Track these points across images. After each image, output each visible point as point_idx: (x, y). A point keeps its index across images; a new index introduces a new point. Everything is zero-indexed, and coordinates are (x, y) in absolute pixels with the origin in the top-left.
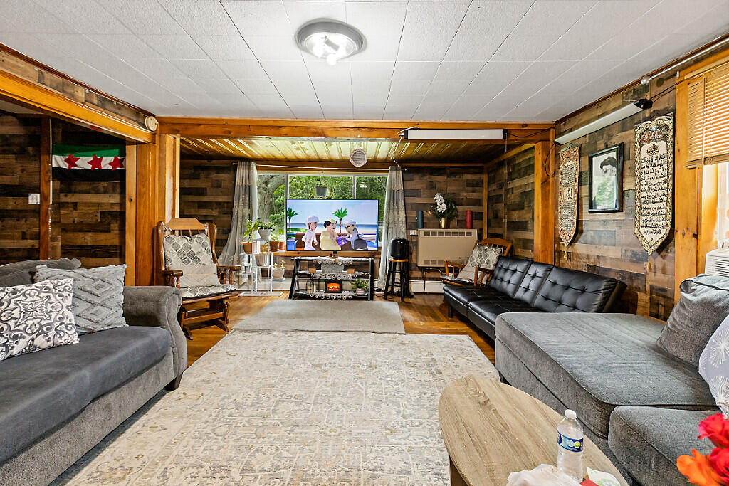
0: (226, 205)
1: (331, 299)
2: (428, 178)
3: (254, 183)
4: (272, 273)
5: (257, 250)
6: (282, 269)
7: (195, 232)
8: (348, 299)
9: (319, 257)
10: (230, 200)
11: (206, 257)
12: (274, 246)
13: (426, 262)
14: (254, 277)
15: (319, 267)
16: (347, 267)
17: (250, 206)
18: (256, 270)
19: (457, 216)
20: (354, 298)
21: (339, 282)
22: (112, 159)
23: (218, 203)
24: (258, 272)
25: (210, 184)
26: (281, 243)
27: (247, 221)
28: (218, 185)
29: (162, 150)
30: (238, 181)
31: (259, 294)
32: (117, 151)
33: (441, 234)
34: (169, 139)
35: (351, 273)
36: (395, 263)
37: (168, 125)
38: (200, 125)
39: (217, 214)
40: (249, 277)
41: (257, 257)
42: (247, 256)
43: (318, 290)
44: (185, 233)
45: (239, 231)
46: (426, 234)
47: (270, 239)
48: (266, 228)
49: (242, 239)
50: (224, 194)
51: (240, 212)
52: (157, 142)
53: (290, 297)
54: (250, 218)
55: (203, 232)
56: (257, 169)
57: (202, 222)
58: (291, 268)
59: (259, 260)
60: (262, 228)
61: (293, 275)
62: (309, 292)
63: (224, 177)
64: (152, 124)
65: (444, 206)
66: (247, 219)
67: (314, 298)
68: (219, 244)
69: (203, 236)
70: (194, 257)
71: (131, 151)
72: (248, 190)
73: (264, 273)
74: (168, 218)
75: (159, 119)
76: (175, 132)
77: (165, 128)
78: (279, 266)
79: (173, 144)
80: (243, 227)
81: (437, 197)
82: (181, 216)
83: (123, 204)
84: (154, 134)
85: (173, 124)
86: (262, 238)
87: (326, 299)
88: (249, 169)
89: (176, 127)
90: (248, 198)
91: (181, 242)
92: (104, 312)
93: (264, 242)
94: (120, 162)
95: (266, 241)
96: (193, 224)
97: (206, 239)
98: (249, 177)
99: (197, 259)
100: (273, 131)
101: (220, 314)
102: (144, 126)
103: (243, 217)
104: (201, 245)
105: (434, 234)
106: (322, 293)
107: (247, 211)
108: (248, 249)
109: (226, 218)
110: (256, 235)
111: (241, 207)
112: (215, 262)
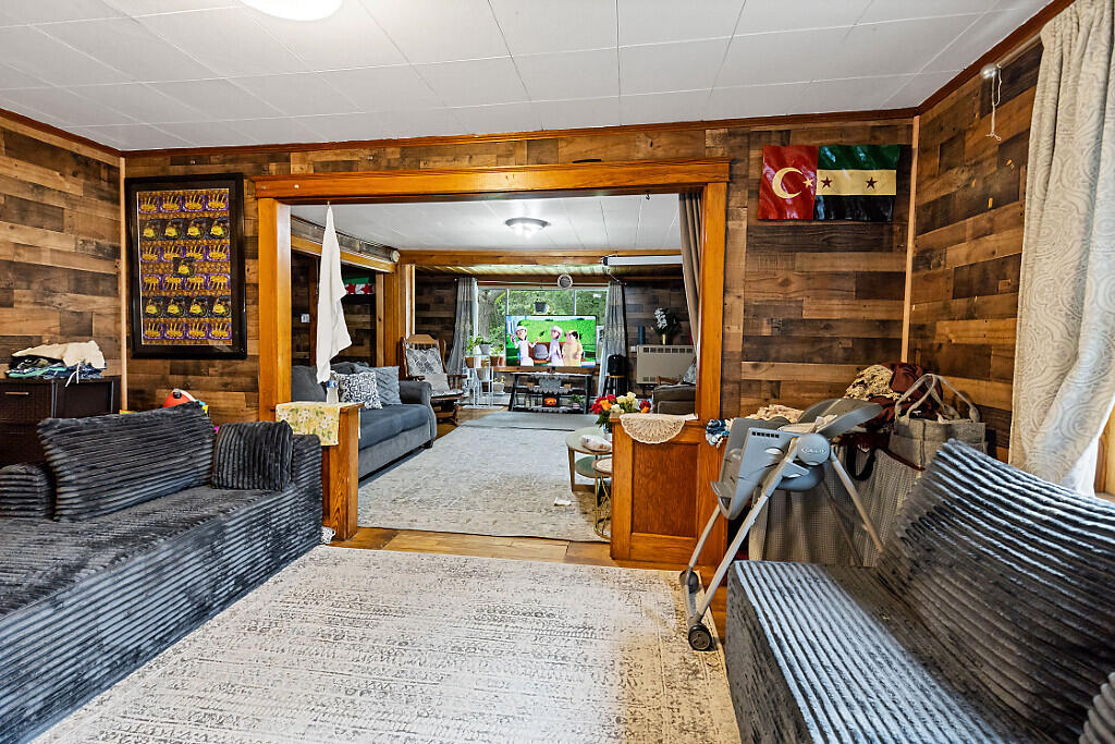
0: (448, 321)
1: (548, 412)
2: (651, 292)
3: (475, 299)
4: (492, 387)
5: (478, 365)
6: (502, 383)
7: (428, 347)
8: (564, 412)
9: (537, 373)
10: (453, 316)
11: (438, 368)
12: (494, 361)
13: (645, 379)
14: (476, 392)
15: (536, 382)
16: (564, 383)
17: (471, 322)
18: (477, 385)
19: (681, 332)
20: (569, 412)
21: (558, 396)
22: (363, 286)
23: (441, 319)
24: (480, 386)
25: (433, 300)
26: (501, 359)
27: (469, 336)
28: (440, 301)
29: (403, 278)
30: (460, 298)
31: (481, 407)
32: (367, 279)
33: (661, 350)
34: (408, 267)
35: (567, 388)
36: (612, 379)
37: (408, 256)
38: (432, 256)
40: (471, 391)
41: (478, 371)
42: (468, 370)
43: (536, 404)
44: (421, 347)
45: (461, 346)
46: (646, 350)
47: (490, 354)
48: (486, 343)
49: (464, 354)
50: (446, 309)
51: (462, 329)
52: (399, 271)
53: (509, 410)
54: (471, 333)
55: (434, 346)
56: (478, 284)
57: (434, 338)
58: (510, 384)
59: (480, 374)
60: (482, 343)
61: (511, 390)
62: (528, 406)
63: (446, 292)
64: (396, 256)
65: (665, 321)
67: (532, 411)
68: (446, 358)
69: (435, 350)
70: (428, 366)
71: (380, 279)
72: (469, 306)
73: (485, 387)
74: (408, 335)
75: (400, 252)
76: (411, 262)
77: (404, 259)
78: (499, 380)
79: (410, 270)
80: (465, 342)
81: (658, 312)
82: (416, 333)
83: (373, 323)
84: (397, 265)
85: (413, 256)
86: (483, 353)
87: (543, 412)
88: (470, 285)
89: (415, 258)
90: (469, 314)
91: (419, 354)
92: (391, 394)
93: (484, 357)
94: (370, 288)
95: (486, 356)
96: (426, 339)
97: (437, 352)
98: (471, 293)
99: (431, 369)
100: (492, 260)
101: (451, 414)
102: (390, 259)
103: (465, 332)
104: (434, 358)
105: (653, 350)
106: (540, 407)
107: (468, 327)
108: (470, 363)
109: (448, 334)
110: (477, 350)
111: (463, 323)
112: (445, 372)
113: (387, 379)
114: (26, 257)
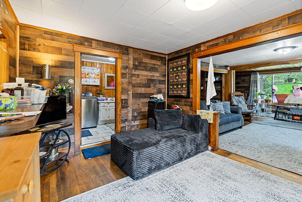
0: (247, 87)
1: (295, 122)
3: (258, 79)
4: (266, 110)
5: (259, 102)
6: (271, 109)
7: (240, 96)
9: (289, 106)
10: (249, 85)
11: (244, 102)
12: (267, 101)
14: (259, 111)
15: (289, 110)
17: (257, 87)
18: (259, 109)
21: (301, 116)
22: (218, 78)
23: (244, 87)
24: (260, 110)
25: (241, 81)
26: (270, 100)
28: (244, 81)
29: (231, 75)
30: (252, 79)
31: (261, 117)
32: (220, 76)
37: (232, 68)
38: (241, 67)
39: (244, 90)
40: (257, 111)
41: (260, 104)
42: (255, 104)
43: (289, 118)
44: (237, 96)
45: (252, 96)
47: (265, 98)
48: (263, 95)
49: (253, 98)
50: (246, 83)
51: (253, 90)
52: (230, 73)
53: (275, 119)
54: (257, 91)
55: (242, 95)
56: (259, 74)
57: (242, 93)
58: (275, 110)
59: (260, 106)
60: (262, 94)
61: (276, 112)
62: (284, 118)
63: (246, 78)
64: (229, 68)
66: (255, 92)
67: (286, 121)
68: (246, 99)
69: (242, 97)
70: (240, 102)
71: (223, 76)
72: (256, 82)
73: (263, 110)
74: (233, 92)
75: (230, 67)
76: (234, 70)
78: (269, 108)
79: (233, 72)
80: (254, 94)
82: (235, 91)
83: (221, 89)
84: (229, 71)
85: (234, 67)
86: (262, 98)
87: (292, 122)
88: (256, 75)
90: (255, 84)
91: (237, 98)
92: (228, 110)
93: (262, 99)
94: (220, 78)
95: (263, 99)
96: (239, 93)
97: (243, 97)
98: (256, 77)
99: (241, 103)
100: (266, 65)
101: (249, 118)
102: (227, 69)
103: (254, 91)
104: (242, 99)
106: (291, 120)
107: (255, 89)
108: (256, 101)
109: (248, 91)
110: (259, 97)
111: (253, 88)
112: (246, 104)
113: (226, 105)
114: (153, 78)
